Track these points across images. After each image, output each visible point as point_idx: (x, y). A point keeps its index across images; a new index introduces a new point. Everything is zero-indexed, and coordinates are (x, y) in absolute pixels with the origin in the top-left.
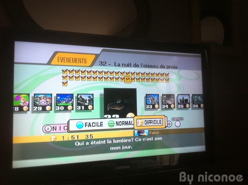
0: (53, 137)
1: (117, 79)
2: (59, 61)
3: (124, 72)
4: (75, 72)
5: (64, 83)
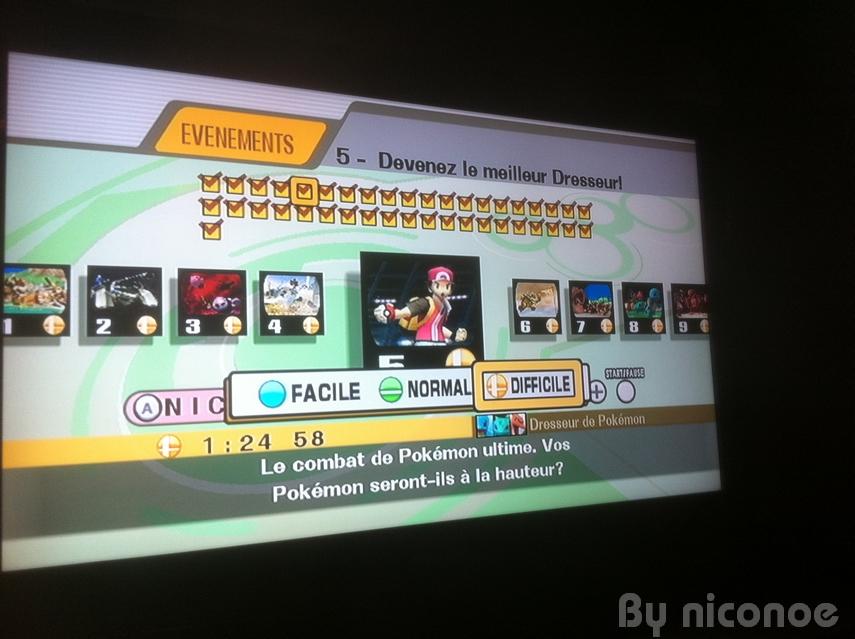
0: (165, 442)
1: (408, 218)
2: (186, 141)
3: (433, 195)
4: (249, 185)
5: (209, 226)
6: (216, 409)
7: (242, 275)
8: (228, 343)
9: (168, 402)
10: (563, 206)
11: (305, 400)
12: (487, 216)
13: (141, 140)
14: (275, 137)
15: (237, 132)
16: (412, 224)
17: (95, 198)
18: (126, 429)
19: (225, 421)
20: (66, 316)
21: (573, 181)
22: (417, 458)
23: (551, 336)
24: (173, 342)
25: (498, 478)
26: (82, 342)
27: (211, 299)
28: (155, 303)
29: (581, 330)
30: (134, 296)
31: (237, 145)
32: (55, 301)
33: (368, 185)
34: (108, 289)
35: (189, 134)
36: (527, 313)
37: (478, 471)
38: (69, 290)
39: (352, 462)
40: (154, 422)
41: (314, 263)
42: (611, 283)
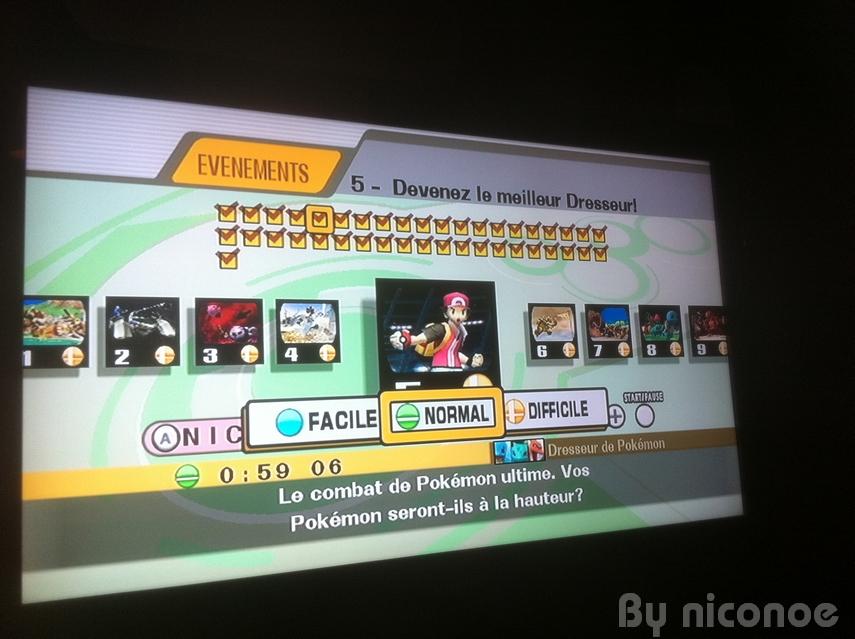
1: (423, 244)
2: (203, 171)
3: (447, 221)
4: (265, 214)
5: (226, 256)
6: (234, 439)
7: (258, 303)
8: (245, 371)
9: (186, 431)
10: (578, 229)
11: (322, 428)
12: (501, 240)
13: (158, 171)
14: (290, 167)
15: (252, 162)
16: (427, 250)
17: (113, 229)
18: (144, 460)
19: (243, 450)
20: (84, 347)
21: (587, 204)
22: (435, 486)
23: (568, 361)
24: (191, 371)
25: (517, 506)
26: (100, 373)
27: (228, 328)
28: (173, 333)
29: (598, 354)
30: (152, 326)
31: (253, 175)
32: (74, 333)
33: (383, 212)
34: (126, 320)
35: (205, 165)
36: (544, 337)
37: (496, 497)
38: (87, 322)
39: (369, 491)
40: (171, 452)
41: (329, 291)
42: (627, 306)
